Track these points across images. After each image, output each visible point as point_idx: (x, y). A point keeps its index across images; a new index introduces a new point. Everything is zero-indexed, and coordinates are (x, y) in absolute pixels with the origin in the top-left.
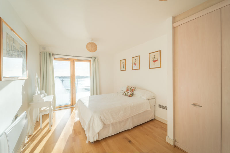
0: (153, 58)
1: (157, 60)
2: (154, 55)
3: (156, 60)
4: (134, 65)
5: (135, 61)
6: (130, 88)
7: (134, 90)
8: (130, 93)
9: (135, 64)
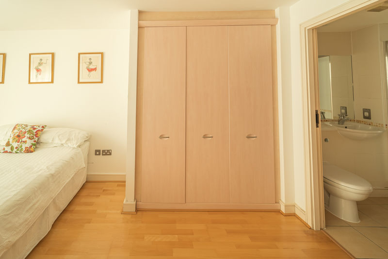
0: (88, 63)
1: (95, 69)
2: (90, 59)
4: (34, 72)
5: (40, 64)
6: (29, 128)
7: (39, 133)
8: (29, 143)
9: (38, 70)
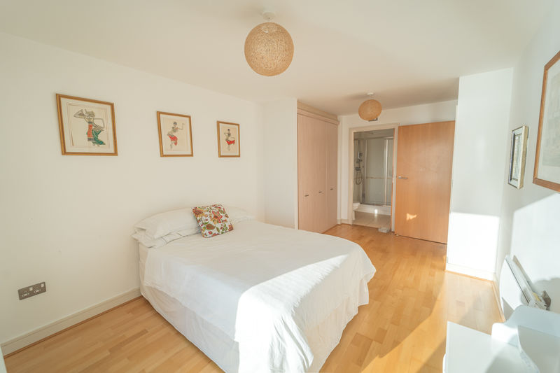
0: (227, 135)
2: (229, 130)
3: (232, 140)
4: (167, 140)
9: (173, 138)
